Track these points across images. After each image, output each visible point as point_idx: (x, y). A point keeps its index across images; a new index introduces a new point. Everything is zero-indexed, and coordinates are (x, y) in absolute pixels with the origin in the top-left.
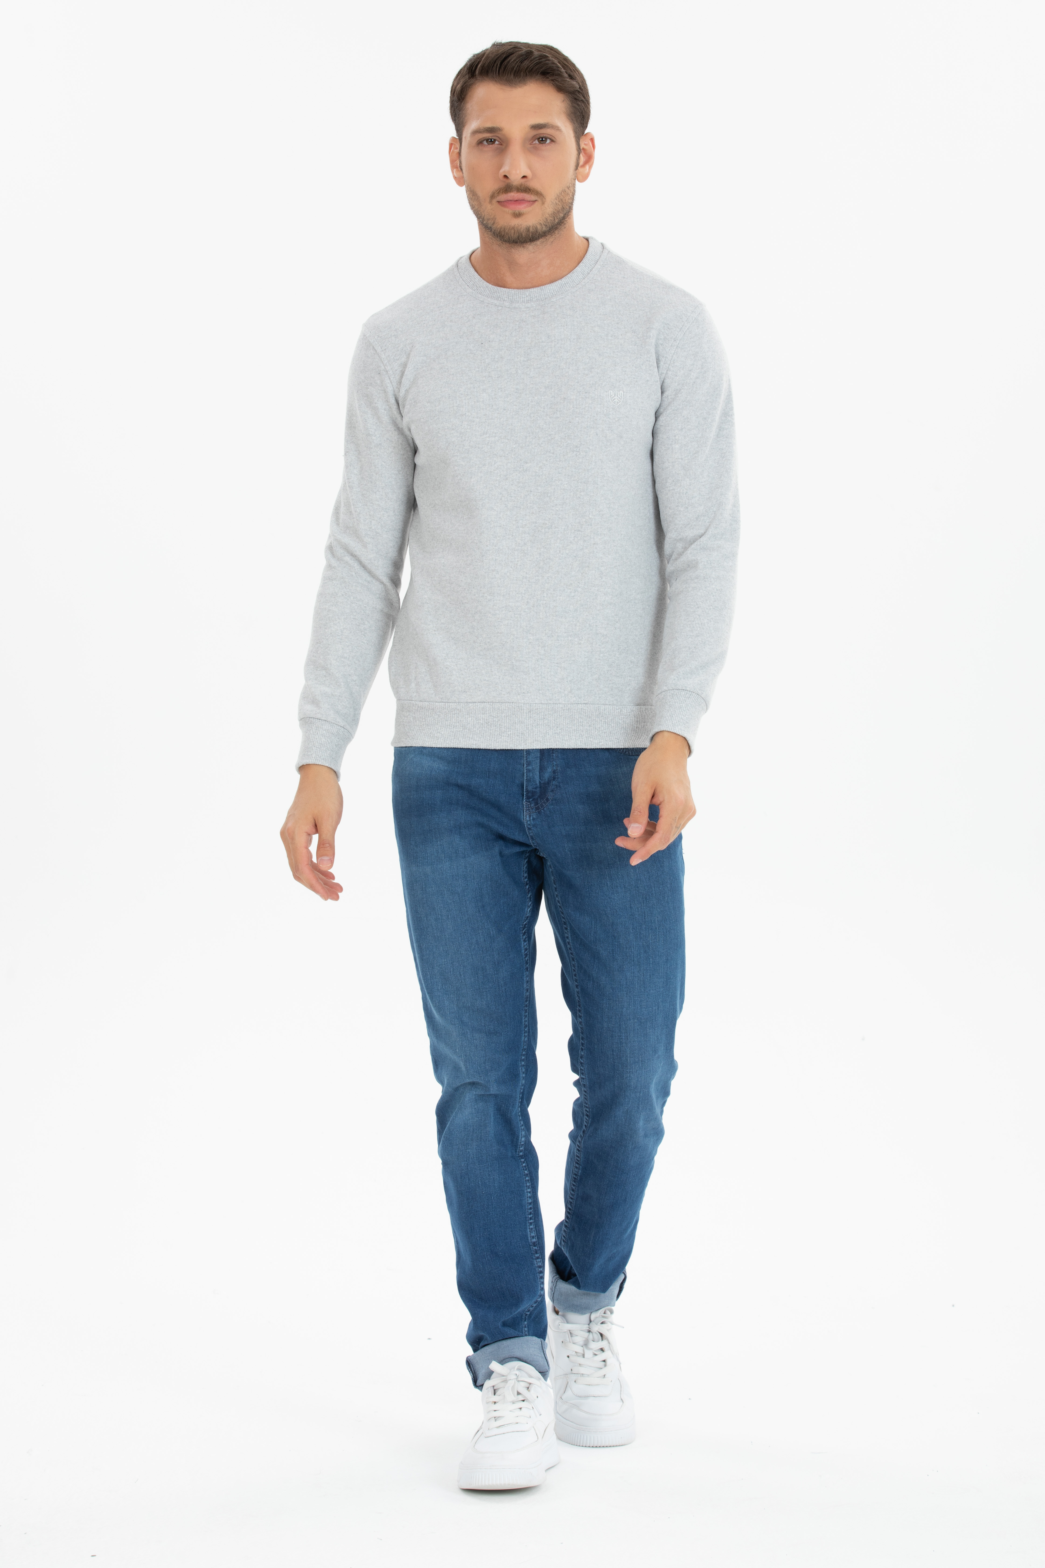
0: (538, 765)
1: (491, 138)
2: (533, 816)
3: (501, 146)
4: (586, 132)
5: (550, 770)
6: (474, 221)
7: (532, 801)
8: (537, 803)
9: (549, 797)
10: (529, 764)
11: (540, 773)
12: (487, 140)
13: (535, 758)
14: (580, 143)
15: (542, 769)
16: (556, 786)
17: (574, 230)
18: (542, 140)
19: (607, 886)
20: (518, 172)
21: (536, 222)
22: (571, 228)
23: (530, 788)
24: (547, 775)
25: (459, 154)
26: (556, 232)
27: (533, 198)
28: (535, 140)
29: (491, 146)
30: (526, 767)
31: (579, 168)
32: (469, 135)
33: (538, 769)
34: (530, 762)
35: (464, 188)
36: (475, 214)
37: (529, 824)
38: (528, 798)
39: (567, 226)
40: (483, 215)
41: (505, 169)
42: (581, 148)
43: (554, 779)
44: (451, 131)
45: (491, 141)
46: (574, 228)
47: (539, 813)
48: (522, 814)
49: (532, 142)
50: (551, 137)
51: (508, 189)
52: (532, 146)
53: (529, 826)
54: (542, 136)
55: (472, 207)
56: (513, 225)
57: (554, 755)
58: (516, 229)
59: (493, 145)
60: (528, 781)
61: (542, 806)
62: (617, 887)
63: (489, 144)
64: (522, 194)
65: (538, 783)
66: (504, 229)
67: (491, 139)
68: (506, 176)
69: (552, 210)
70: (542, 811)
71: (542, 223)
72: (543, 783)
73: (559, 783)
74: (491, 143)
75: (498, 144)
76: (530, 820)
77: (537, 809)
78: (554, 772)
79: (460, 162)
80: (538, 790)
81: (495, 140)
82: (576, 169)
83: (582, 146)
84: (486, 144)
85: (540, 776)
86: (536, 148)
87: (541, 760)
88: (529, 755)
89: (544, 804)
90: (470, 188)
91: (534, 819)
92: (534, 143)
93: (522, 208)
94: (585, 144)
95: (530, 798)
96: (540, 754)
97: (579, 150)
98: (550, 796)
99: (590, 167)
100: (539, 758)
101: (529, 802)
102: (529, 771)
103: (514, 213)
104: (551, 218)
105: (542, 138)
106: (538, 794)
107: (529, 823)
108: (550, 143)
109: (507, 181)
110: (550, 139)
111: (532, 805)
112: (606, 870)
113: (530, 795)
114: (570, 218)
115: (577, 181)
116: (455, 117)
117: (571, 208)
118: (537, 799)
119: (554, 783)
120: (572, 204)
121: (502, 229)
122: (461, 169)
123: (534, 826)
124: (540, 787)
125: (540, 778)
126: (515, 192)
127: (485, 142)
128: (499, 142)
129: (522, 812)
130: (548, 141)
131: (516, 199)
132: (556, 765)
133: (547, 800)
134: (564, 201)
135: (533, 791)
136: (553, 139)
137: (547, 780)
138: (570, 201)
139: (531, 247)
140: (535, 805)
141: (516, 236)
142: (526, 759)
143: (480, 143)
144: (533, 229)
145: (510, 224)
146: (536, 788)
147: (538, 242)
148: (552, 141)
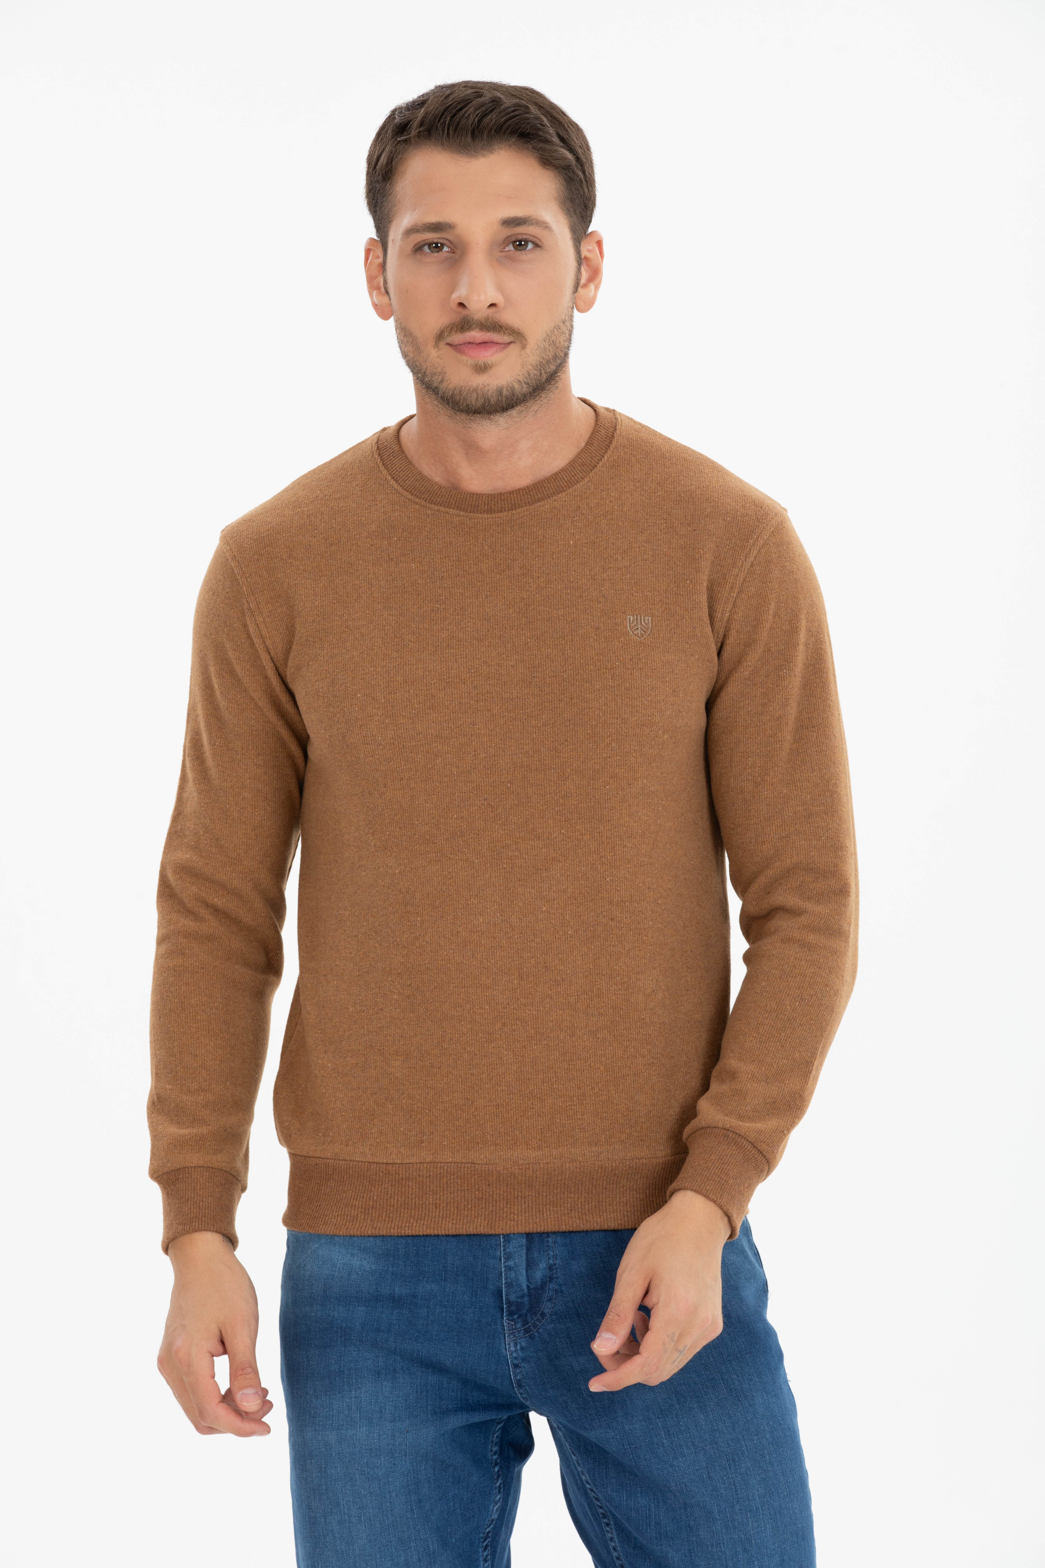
0: (524, 1258)
1: (436, 241)
2: (520, 1343)
3: (453, 255)
4: (590, 230)
5: (543, 1265)
6: (407, 378)
7: (517, 1318)
8: (525, 1322)
9: (546, 1311)
10: (508, 1257)
11: (527, 1271)
12: (430, 245)
13: (520, 1247)
14: (582, 248)
15: (530, 1265)
16: (556, 1290)
17: (571, 392)
18: (520, 245)
19: (663, 1447)
20: (482, 297)
21: (512, 379)
22: (567, 389)
23: (513, 1298)
24: (539, 1275)
25: (383, 266)
26: (543, 395)
27: (507, 339)
28: (508, 245)
29: (436, 254)
30: (504, 1262)
31: (579, 289)
32: (400, 237)
33: (524, 1265)
34: (510, 1253)
35: (391, 324)
36: (410, 367)
37: (516, 1358)
38: (511, 1314)
39: (560, 384)
40: (425, 367)
41: (460, 293)
42: (583, 256)
43: (551, 1279)
44: (368, 229)
45: (437, 247)
46: (570, 389)
47: (532, 1337)
48: (502, 1341)
49: (504, 248)
50: (534, 239)
51: (464, 325)
52: (504, 254)
53: (515, 1362)
54: (520, 238)
55: (405, 355)
56: (474, 385)
57: (550, 1240)
58: (479, 392)
59: (440, 253)
60: (509, 1285)
61: (535, 1326)
62: (681, 1446)
63: (432, 252)
64: (488, 334)
65: (525, 1287)
66: (460, 391)
67: (436, 244)
68: (461, 305)
69: (538, 358)
70: (536, 1334)
71: (521, 379)
72: (535, 1289)
73: (560, 1285)
74: (437, 250)
75: (448, 252)
76: (516, 1351)
77: (527, 1331)
78: (550, 1268)
79: (385, 282)
80: (526, 1299)
81: (442, 245)
82: (576, 290)
83: (584, 253)
84: (429, 251)
85: (527, 1276)
86: (510, 258)
87: (529, 1249)
88: (509, 1242)
89: (538, 1323)
90: (401, 323)
91: (522, 1349)
92: (507, 249)
93: (488, 356)
94: (589, 251)
95: (514, 1314)
96: (527, 1241)
97: (580, 260)
98: (547, 1307)
99: (597, 288)
100: (524, 1247)
101: (513, 1320)
102: (509, 1269)
103: (476, 366)
104: (536, 372)
105: (520, 241)
106: (527, 1307)
107: (515, 1355)
108: (533, 249)
109: (464, 312)
110: (533, 243)
111: (519, 1325)
112: (658, 1421)
113: (513, 1308)
114: (564, 372)
115: (575, 310)
116: (375, 206)
117: (566, 355)
118: (526, 1315)
119: (552, 1286)
120: (568, 347)
121: (457, 392)
122: (387, 292)
123: (523, 1360)
124: (530, 1295)
125: (528, 1280)
126: (478, 330)
127: (426, 248)
128: (449, 247)
129: (503, 1338)
130: (530, 246)
131: (479, 341)
132: (553, 1256)
133: (543, 1315)
134: (558, 345)
135: (517, 1302)
136: (538, 242)
137: (539, 1283)
138: (566, 344)
139: (502, 420)
140: (523, 1325)
141: (481, 402)
142: (504, 1250)
143: (418, 249)
144: (507, 390)
145: (470, 383)
146: (522, 1297)
147: (514, 412)
148: (537, 245)
